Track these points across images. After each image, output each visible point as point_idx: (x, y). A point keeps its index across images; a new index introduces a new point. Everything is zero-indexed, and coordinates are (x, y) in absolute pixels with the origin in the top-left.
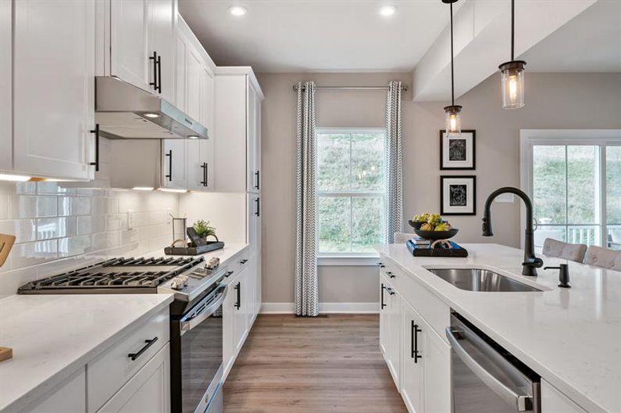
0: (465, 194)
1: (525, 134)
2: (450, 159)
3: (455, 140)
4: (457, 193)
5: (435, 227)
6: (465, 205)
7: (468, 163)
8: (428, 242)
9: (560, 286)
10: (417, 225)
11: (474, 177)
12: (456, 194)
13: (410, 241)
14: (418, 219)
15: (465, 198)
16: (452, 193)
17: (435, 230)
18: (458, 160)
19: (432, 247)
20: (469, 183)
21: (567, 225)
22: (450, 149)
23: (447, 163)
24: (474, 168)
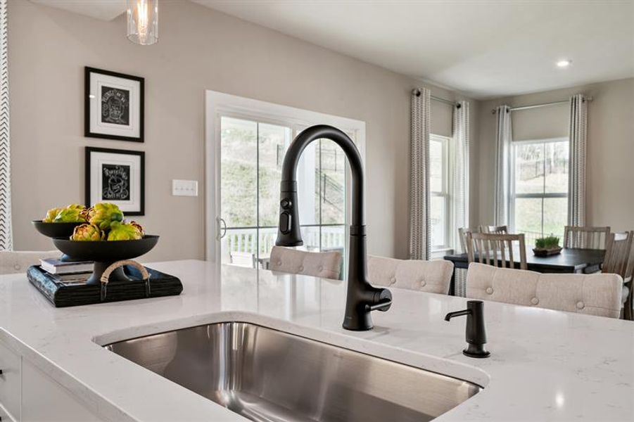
0: (128, 181)
1: (212, 97)
2: (103, 120)
3: (112, 89)
4: (115, 178)
5: (108, 230)
6: (128, 198)
7: (132, 130)
8: (91, 267)
9: (466, 353)
10: (59, 231)
11: (142, 154)
12: (113, 181)
13: (38, 268)
14: (59, 217)
15: (128, 188)
16: (105, 178)
17: (111, 238)
18: (115, 122)
19: (105, 278)
20: (133, 162)
21: (258, 227)
22: (103, 103)
23: (97, 126)
24: (141, 140)
